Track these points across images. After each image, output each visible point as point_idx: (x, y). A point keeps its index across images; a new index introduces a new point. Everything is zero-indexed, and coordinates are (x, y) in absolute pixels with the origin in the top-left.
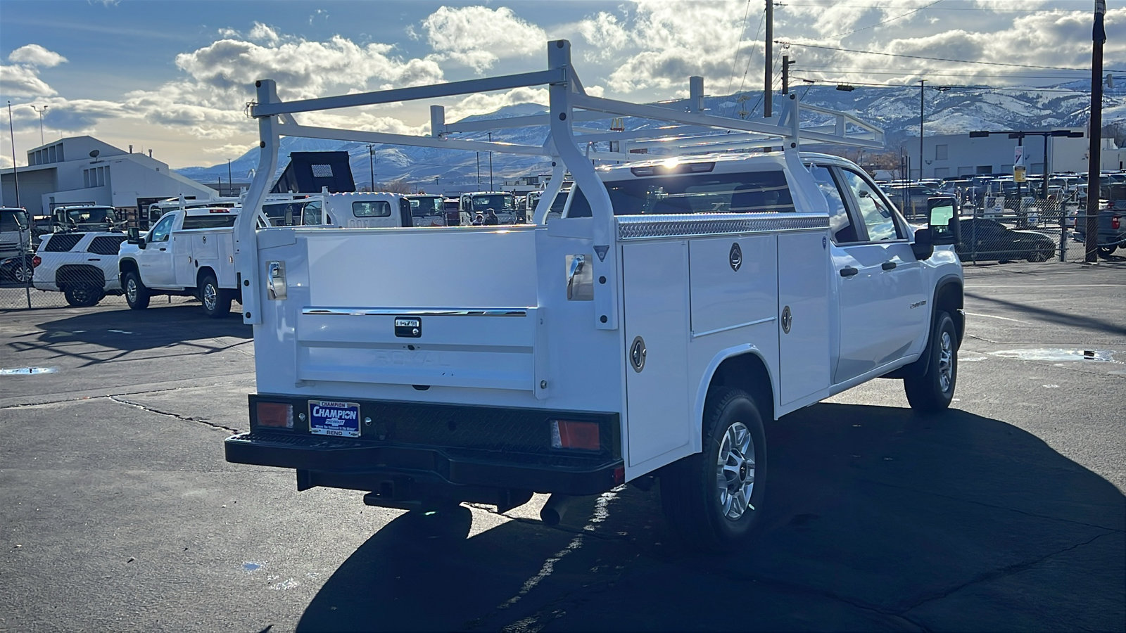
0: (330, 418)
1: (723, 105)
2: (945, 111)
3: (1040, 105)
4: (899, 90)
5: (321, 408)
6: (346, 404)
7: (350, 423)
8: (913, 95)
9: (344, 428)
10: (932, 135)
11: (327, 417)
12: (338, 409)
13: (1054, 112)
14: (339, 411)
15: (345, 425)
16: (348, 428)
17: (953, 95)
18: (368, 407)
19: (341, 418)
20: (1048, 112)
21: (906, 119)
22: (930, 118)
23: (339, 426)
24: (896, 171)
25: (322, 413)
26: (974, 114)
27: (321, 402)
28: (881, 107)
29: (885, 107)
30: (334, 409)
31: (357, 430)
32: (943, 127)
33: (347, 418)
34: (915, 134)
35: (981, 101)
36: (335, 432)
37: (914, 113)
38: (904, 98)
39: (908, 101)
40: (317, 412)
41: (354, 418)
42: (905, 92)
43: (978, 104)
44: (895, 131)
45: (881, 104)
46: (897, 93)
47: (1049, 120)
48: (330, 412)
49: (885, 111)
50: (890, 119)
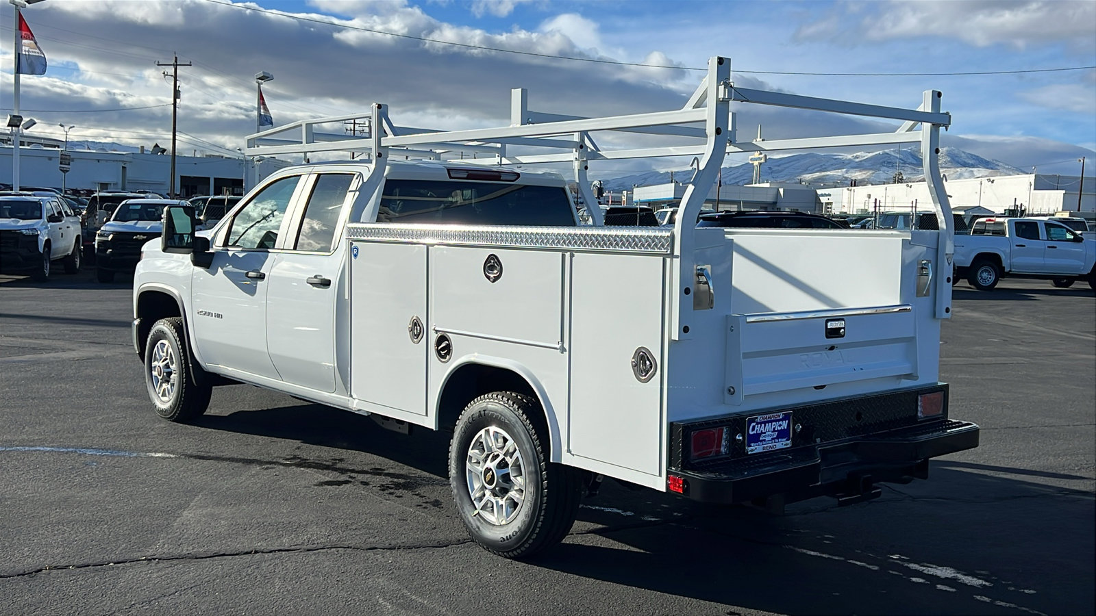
0: (765, 433)
7: (782, 434)
9: (777, 440)
11: (762, 433)
14: (773, 423)
16: (780, 440)
18: (800, 414)
19: (774, 431)
23: (773, 439)
33: (779, 428)
40: (753, 430)
48: (765, 426)
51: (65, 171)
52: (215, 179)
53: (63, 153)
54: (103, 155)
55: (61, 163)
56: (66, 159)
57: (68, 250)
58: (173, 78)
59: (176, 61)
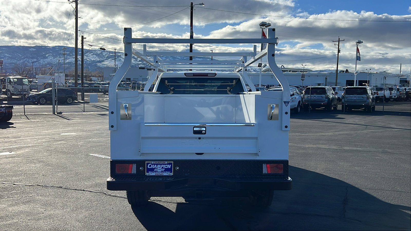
0: (157, 168)
1: (31, 50)
2: (109, 59)
3: (138, 60)
4: (94, 51)
5: (152, 164)
6: (166, 162)
7: (167, 170)
8: (99, 53)
10: (105, 67)
11: (155, 168)
12: (161, 164)
13: (142, 63)
14: (162, 165)
15: (165, 171)
16: (166, 172)
17: (112, 54)
18: (177, 162)
20: (140, 63)
21: (97, 61)
22: (104, 61)
24: (99, 78)
25: (153, 166)
26: (118, 61)
27: (153, 162)
28: (88, 56)
29: (89, 56)
30: (159, 164)
31: (171, 172)
32: (109, 64)
33: (166, 167)
34: (100, 66)
35: (120, 57)
36: (160, 174)
37: (99, 59)
38: (96, 54)
39: (98, 55)
40: (150, 166)
41: (170, 168)
42: (96, 52)
43: (120, 58)
44: (93, 64)
45: (88, 55)
46: (94, 52)
47: (141, 65)
48: (161, 166)
49: (90, 57)
50: (91, 60)
51: (303, 80)
52: (359, 81)
53: (302, 74)
54: (319, 74)
55: (302, 78)
56: (303, 76)
57: (296, 106)
58: (338, 46)
59: (339, 40)
